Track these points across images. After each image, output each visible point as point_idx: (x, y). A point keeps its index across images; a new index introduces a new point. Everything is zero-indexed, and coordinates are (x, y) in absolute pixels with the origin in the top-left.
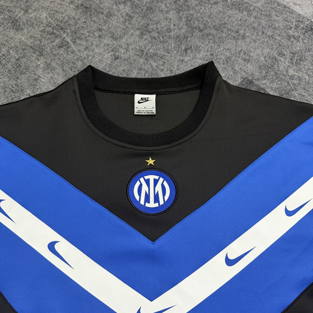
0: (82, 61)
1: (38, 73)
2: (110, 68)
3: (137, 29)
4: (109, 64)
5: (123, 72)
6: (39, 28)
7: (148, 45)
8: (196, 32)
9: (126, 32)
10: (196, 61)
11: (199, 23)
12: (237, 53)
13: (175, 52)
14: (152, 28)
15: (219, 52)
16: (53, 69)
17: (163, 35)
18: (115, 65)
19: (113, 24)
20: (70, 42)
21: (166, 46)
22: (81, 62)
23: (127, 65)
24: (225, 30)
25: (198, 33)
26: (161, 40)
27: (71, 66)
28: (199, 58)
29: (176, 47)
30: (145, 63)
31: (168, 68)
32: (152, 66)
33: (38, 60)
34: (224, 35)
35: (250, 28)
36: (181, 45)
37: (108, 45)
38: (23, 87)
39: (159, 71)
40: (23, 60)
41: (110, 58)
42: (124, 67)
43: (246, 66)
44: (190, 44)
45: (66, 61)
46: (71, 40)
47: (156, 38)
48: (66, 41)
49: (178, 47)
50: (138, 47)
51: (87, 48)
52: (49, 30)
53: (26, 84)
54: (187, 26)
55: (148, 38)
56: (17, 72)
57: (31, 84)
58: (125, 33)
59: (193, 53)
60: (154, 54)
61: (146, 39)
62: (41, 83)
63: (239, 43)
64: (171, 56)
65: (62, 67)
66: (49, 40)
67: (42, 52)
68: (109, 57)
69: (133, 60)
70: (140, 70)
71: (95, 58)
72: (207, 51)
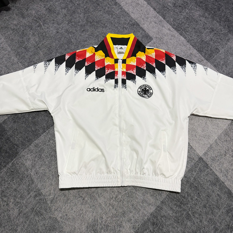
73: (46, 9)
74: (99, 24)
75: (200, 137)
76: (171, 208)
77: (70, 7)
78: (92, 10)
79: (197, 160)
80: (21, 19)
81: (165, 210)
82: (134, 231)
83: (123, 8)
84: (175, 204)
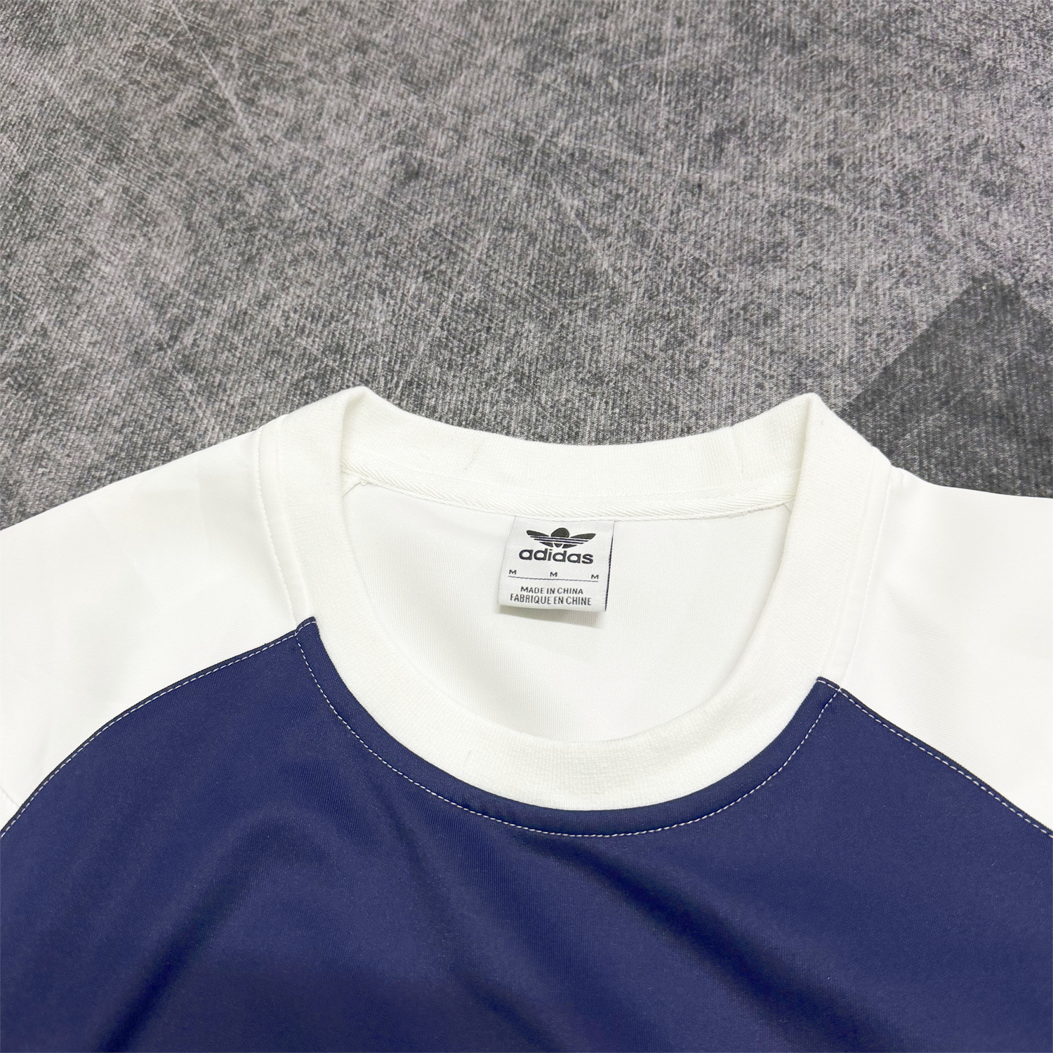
0: (271, 185)
1: (92, 236)
2: (379, 218)
3: (516, 41)
4: (378, 199)
5: (432, 237)
6: (121, 40)
7: (552, 115)
8: (773, 55)
9: (468, 56)
10: (761, 191)
11: (790, 11)
12: (954, 156)
13: (669, 146)
14: (581, 35)
15: (871, 147)
16: (151, 221)
17: (625, 67)
18: (402, 206)
19: (418, 20)
20: (233, 100)
21: (630, 116)
22: (266, 191)
23: (451, 204)
24: (907, 44)
25: (781, 56)
26: (612, 90)
27: (223, 210)
28: (774, 175)
29: (677, 124)
30: (533, 195)
31: (629, 223)
32: (558, 210)
33: (99, 178)
34: (901, 67)
35: (1026, 35)
36: (700, 113)
37: (385, 114)
38: (24, 299)
39: (588, 236)
40: (44, 179)
41: (384, 173)
42: (438, 214)
43: (992, 218)
44: (740, 107)
45: (206, 184)
46: (236, 94)
47: (593, 83)
48: (218, 98)
49: (683, 121)
50: (508, 125)
51: (294, 130)
52: (157, 48)
53: (39, 283)
54: (736, 24)
55: (555, 80)
56: (14, 229)
57: (55, 285)
58: (460, 60)
59: (750, 149)
60: (572, 155)
61: (546, 87)
62: (95, 281)
63: (970, 103)
64: (650, 165)
65: (188, 210)
66: (153, 94)
67: (119, 143)
68: (382, 168)
69: (483, 183)
70: (504, 229)
71: (324, 171)
72: (813, 143)
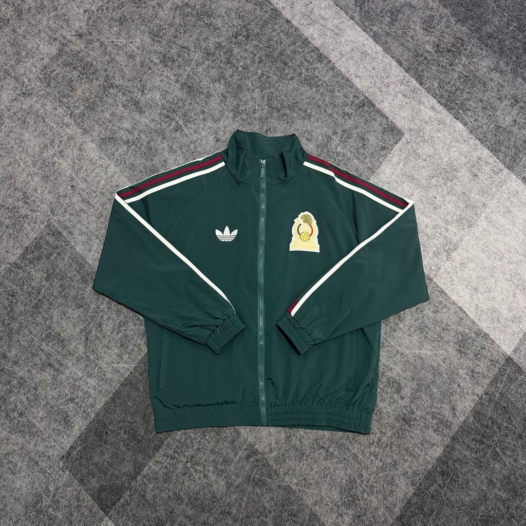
73: (182, 86)
74: (294, 111)
75: (506, 322)
76: (468, 447)
77: (230, 77)
78: (275, 78)
79: (503, 363)
80: (137, 116)
81: (459, 450)
82: (414, 489)
83: (336, 68)
84: (474, 439)
